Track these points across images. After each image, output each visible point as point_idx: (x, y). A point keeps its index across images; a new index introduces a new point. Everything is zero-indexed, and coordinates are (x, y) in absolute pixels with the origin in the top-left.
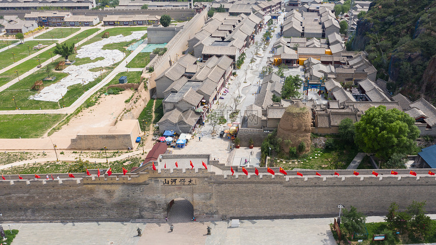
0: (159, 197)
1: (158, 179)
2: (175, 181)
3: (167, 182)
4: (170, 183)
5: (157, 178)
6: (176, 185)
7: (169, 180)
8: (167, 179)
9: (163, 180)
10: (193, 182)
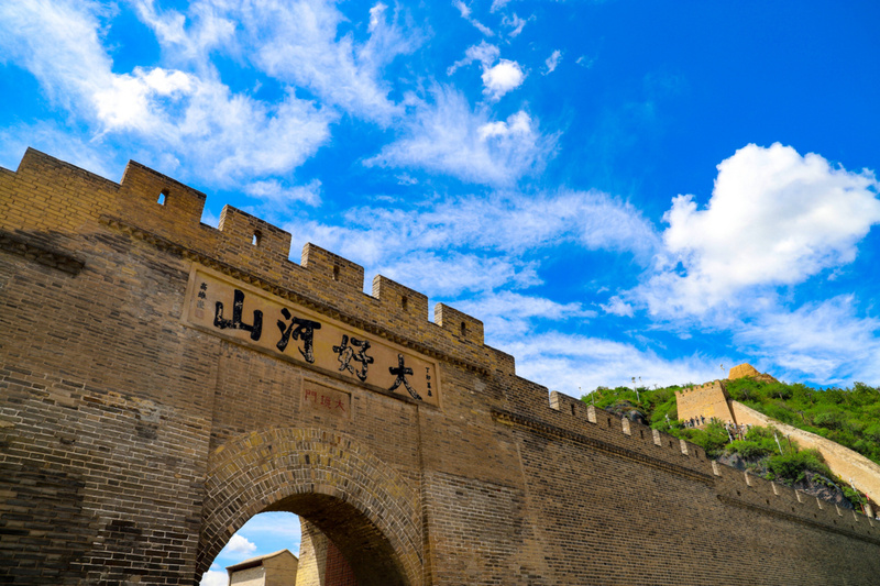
0: (145, 432)
1: (185, 264)
2: (306, 329)
3: (248, 319)
4: (270, 336)
5: (178, 252)
6: (308, 365)
7: (271, 307)
8: (256, 300)
9: (221, 289)
10: (417, 382)
